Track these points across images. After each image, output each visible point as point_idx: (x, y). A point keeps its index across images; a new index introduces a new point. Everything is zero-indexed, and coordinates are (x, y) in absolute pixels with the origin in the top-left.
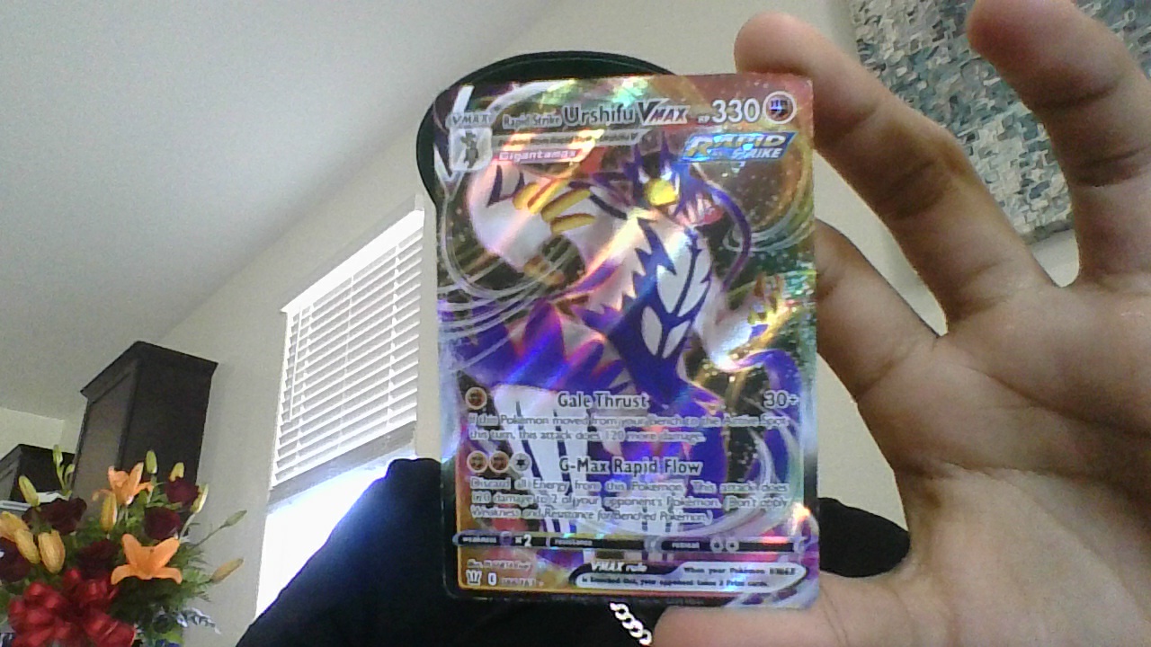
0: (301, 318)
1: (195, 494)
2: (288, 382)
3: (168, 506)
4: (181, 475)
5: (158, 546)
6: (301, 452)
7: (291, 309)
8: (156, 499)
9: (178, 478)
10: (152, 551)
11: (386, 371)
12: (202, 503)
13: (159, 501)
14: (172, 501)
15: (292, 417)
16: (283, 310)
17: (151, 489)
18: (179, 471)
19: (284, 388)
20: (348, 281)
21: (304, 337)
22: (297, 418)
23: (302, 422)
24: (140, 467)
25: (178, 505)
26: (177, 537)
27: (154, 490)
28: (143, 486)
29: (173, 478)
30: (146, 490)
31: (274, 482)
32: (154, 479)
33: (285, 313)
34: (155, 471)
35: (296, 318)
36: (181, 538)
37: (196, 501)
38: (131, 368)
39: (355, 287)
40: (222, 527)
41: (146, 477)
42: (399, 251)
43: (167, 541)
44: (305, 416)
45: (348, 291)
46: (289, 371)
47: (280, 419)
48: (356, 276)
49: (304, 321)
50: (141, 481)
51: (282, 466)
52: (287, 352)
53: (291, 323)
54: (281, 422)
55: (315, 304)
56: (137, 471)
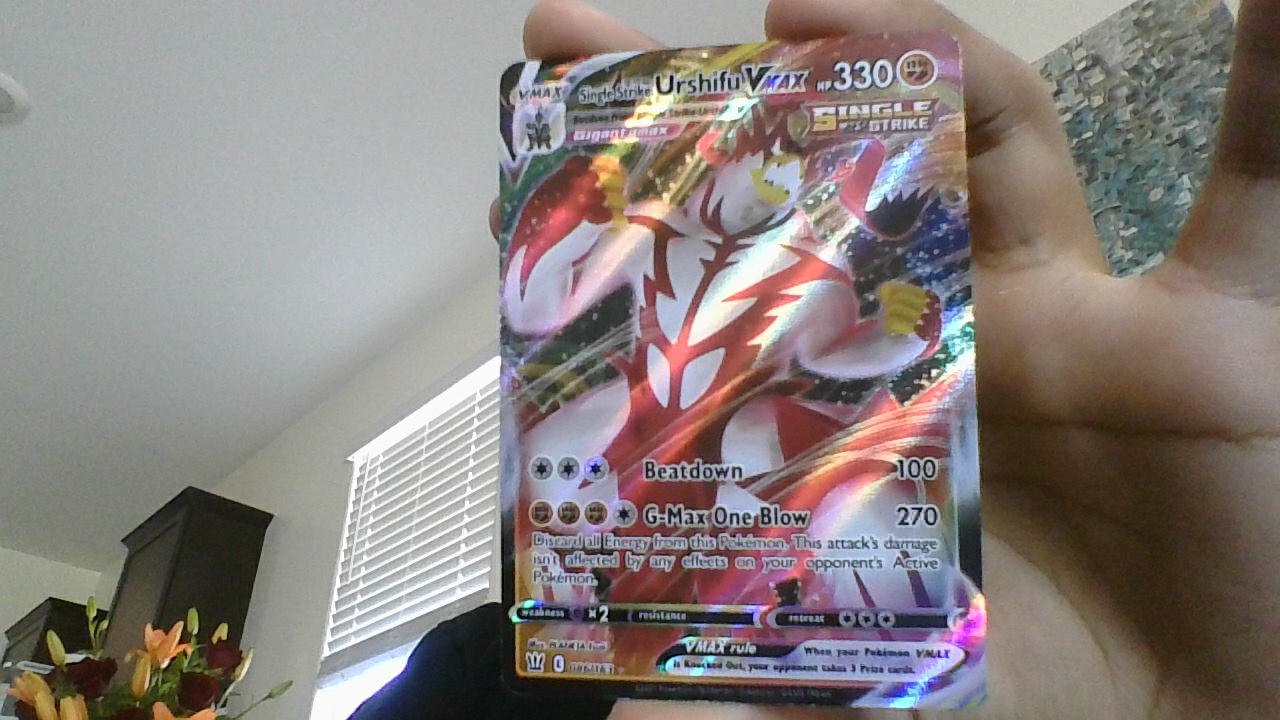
0: (368, 468)
1: (238, 660)
2: (350, 539)
3: (206, 672)
4: (224, 637)
5: (192, 717)
6: (359, 619)
7: (358, 458)
8: (195, 663)
9: (220, 640)
11: (459, 532)
12: (245, 671)
13: (198, 665)
14: (211, 666)
15: (351, 579)
16: (350, 459)
17: (190, 651)
18: (222, 632)
19: (344, 545)
20: (422, 430)
21: (370, 489)
22: (357, 581)
23: (362, 586)
24: (179, 626)
25: (218, 671)
26: (213, 706)
27: (193, 653)
28: (183, 647)
29: (215, 640)
30: (185, 653)
31: (326, 652)
32: (193, 640)
33: (352, 463)
34: (195, 631)
35: (362, 468)
36: (219, 710)
37: (238, 669)
38: (179, 517)
39: (430, 435)
40: (266, 698)
41: (185, 638)
43: (203, 712)
44: (365, 578)
45: (421, 441)
46: (352, 527)
47: (338, 580)
48: (431, 424)
49: (371, 472)
50: (180, 643)
51: (337, 634)
52: (351, 505)
53: (357, 474)
54: (338, 584)
55: (384, 454)
56: (177, 631)
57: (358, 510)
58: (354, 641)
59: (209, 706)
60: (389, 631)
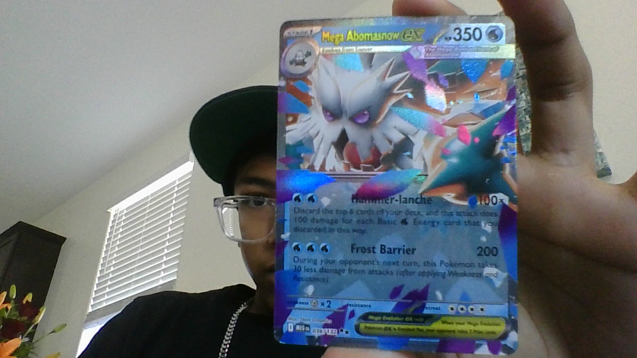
0: (118, 216)
1: (37, 313)
2: (106, 252)
3: (18, 319)
4: (30, 300)
5: (7, 343)
6: (108, 293)
7: (113, 211)
8: (13, 314)
9: (27, 301)
10: (2, 346)
11: (163, 250)
12: (41, 317)
13: (14, 315)
14: (21, 315)
15: (105, 273)
16: (109, 211)
17: (10, 307)
18: (29, 298)
19: (103, 255)
20: (147, 197)
21: (118, 227)
22: (109, 273)
23: (111, 276)
24: (5, 294)
25: (25, 318)
26: (21, 337)
27: (11, 308)
28: (5, 305)
29: (24, 302)
30: (7, 309)
31: (90, 310)
32: (12, 302)
33: (109, 213)
34: (14, 297)
35: (115, 216)
36: (24, 339)
37: (37, 317)
38: (14, 237)
39: (151, 201)
40: (50, 333)
41: (7, 300)
42: (178, 183)
43: (13, 340)
44: (113, 272)
45: (147, 203)
46: (108, 246)
47: (99, 273)
48: (152, 195)
49: (119, 218)
50: (4, 303)
51: (96, 301)
52: (108, 234)
53: (112, 218)
54: (98, 275)
55: (127, 209)
56: (3, 296)
58: (105, 305)
59: (18, 337)
60: (123, 300)
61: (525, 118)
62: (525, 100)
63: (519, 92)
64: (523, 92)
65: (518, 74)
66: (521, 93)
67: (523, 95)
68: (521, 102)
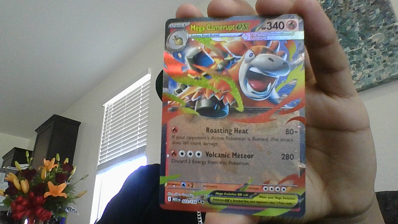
0: (109, 108)
1: (72, 169)
2: (104, 130)
3: (63, 172)
5: (60, 186)
6: (108, 154)
7: (106, 105)
8: (60, 169)
10: (57, 187)
11: (137, 128)
12: (74, 172)
15: (105, 142)
16: (104, 105)
17: (57, 166)
18: (67, 161)
19: (103, 132)
20: (125, 97)
21: (110, 115)
22: (107, 142)
23: (109, 144)
24: (54, 159)
25: (66, 172)
27: (59, 167)
28: (55, 165)
29: (65, 163)
30: (56, 167)
31: (99, 164)
32: (58, 163)
33: (104, 107)
34: (59, 160)
35: (107, 108)
36: (67, 183)
37: (72, 171)
39: (128, 99)
40: (81, 180)
41: (56, 162)
42: (142, 87)
43: (62, 184)
44: (109, 142)
45: (125, 100)
46: (105, 126)
47: (101, 142)
48: (128, 95)
49: (110, 110)
50: (54, 164)
53: (106, 110)
54: (101, 144)
55: (114, 104)
56: (53, 160)
57: (106, 121)
59: (64, 182)
60: (117, 158)
61: (359, 39)
62: (359, 27)
63: (355, 21)
64: (357, 21)
65: (354, 9)
66: (356, 22)
67: (358, 23)
68: (356, 28)
